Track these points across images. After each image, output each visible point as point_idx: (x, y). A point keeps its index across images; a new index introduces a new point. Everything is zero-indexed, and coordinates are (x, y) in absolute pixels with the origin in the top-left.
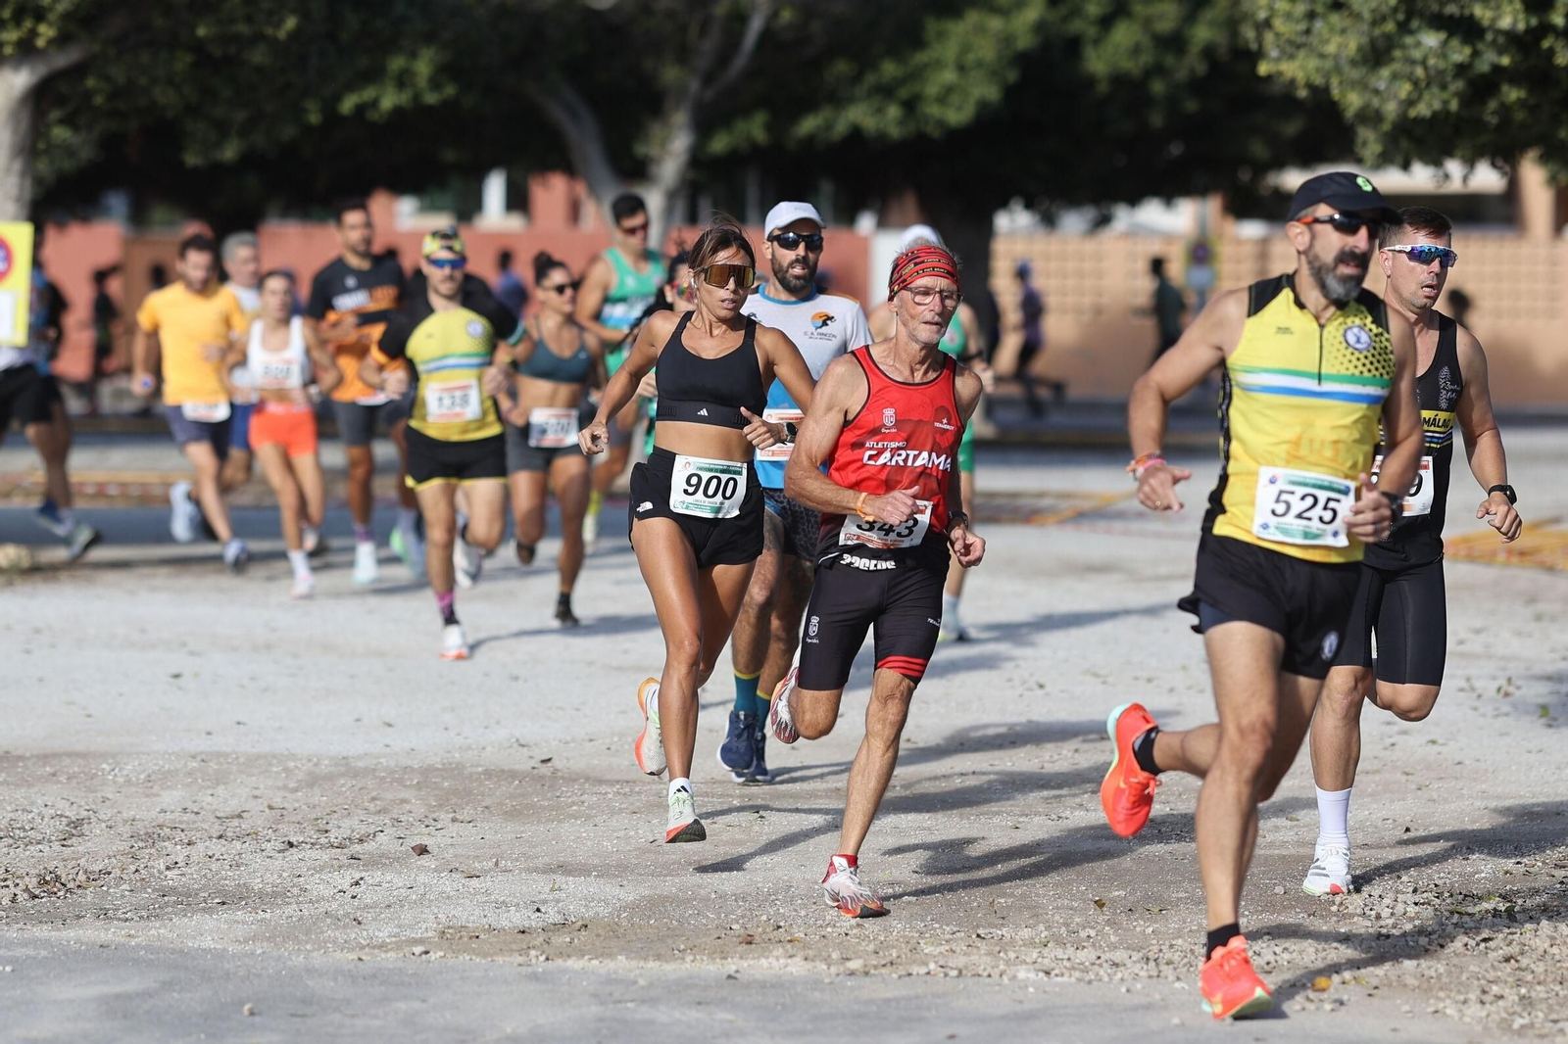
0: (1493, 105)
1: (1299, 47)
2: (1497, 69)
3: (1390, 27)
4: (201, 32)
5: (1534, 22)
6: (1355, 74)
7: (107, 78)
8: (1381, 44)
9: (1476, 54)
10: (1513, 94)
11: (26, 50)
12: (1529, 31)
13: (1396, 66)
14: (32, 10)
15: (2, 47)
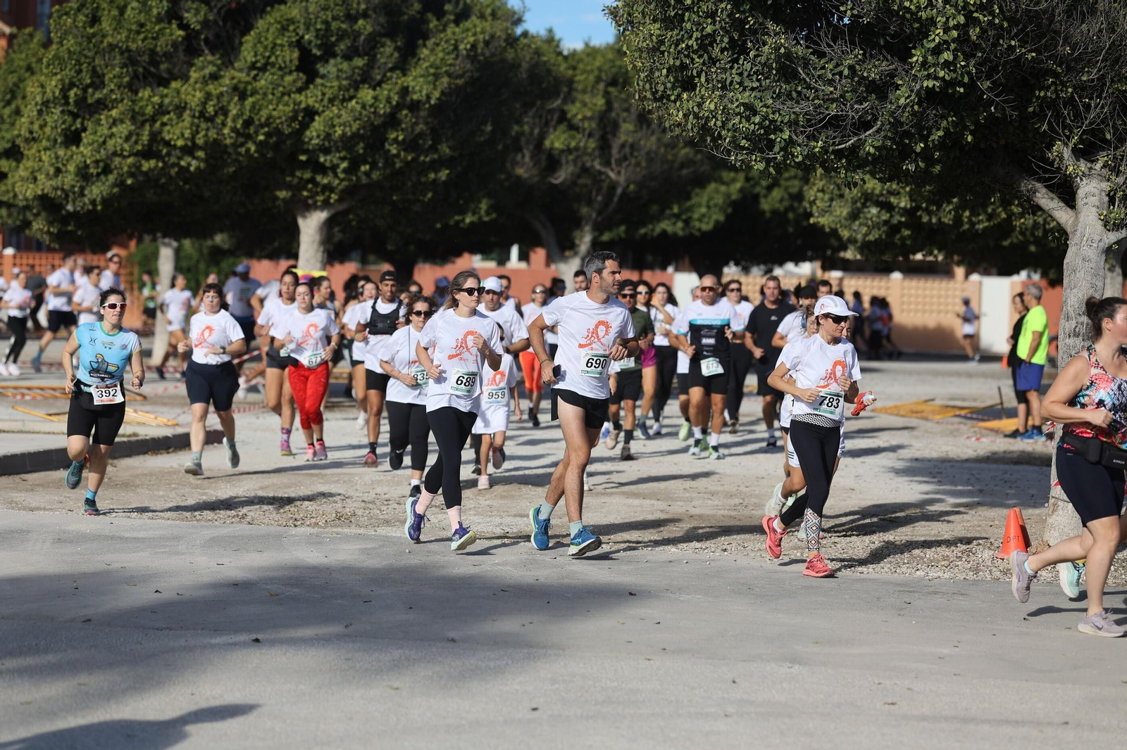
0: (898, 236)
1: (826, 212)
2: (900, 222)
3: (859, 205)
4: (395, 198)
5: (914, 204)
6: (847, 223)
7: (357, 215)
8: (856, 212)
9: (892, 216)
10: (906, 233)
11: (326, 204)
12: (911, 208)
13: (861, 220)
14: (329, 188)
15: (316, 202)
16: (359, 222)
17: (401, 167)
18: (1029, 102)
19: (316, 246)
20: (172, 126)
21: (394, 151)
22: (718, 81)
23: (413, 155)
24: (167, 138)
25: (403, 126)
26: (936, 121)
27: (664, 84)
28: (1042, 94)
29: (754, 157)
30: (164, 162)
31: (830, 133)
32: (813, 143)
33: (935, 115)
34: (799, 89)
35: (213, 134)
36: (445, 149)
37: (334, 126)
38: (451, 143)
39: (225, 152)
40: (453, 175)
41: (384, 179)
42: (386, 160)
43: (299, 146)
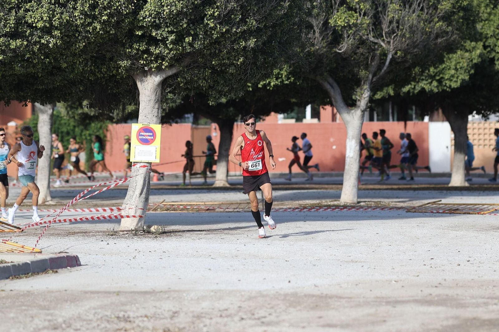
7: (184, 78)
11: (159, 69)
14: (160, 57)
15: (151, 68)
16: (186, 84)
17: (217, 38)
19: (152, 102)
20: (33, 12)
21: (212, 25)
23: (227, 27)
24: (30, 21)
25: (219, 4)
30: (27, 41)
35: (66, 16)
36: (252, 22)
37: (163, 6)
38: (257, 17)
39: (77, 31)
40: (260, 43)
41: (204, 48)
42: (206, 33)
43: (135, 24)
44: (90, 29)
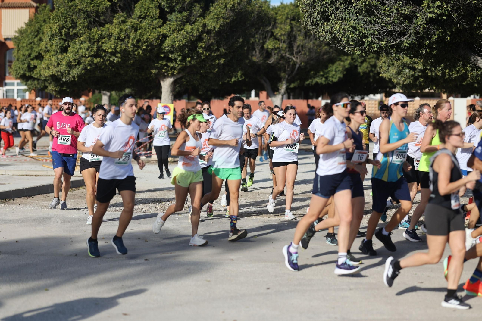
0: (418, 82)
1: (387, 71)
2: (418, 75)
3: (401, 68)
4: (202, 71)
5: (424, 67)
6: (396, 76)
7: (186, 79)
8: (399, 71)
9: (415, 73)
10: (421, 80)
11: (173, 75)
12: (423, 69)
13: (402, 75)
14: (173, 68)
15: (168, 74)
16: (187, 82)
17: (204, 58)
18: (474, 22)
19: (168, 93)
20: (106, 43)
21: (201, 52)
22: (339, 17)
23: (209, 53)
24: (104, 49)
25: (204, 41)
26: (434, 32)
27: (316, 19)
28: (480, 18)
29: (356, 49)
30: (103, 59)
31: (389, 38)
32: (381, 42)
33: (434, 29)
34: (375, 19)
35: (124, 46)
36: (223, 50)
37: (175, 42)
38: (225, 47)
39: (129, 54)
40: (226, 61)
41: (197, 63)
42: (198, 56)
43: (160, 51)
44: (136, 53)
